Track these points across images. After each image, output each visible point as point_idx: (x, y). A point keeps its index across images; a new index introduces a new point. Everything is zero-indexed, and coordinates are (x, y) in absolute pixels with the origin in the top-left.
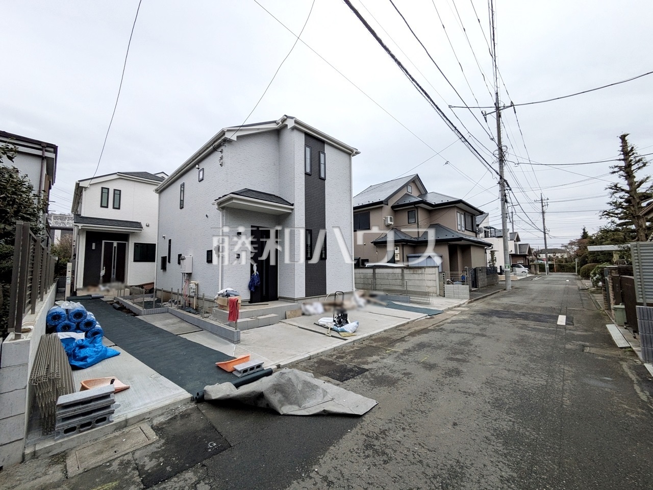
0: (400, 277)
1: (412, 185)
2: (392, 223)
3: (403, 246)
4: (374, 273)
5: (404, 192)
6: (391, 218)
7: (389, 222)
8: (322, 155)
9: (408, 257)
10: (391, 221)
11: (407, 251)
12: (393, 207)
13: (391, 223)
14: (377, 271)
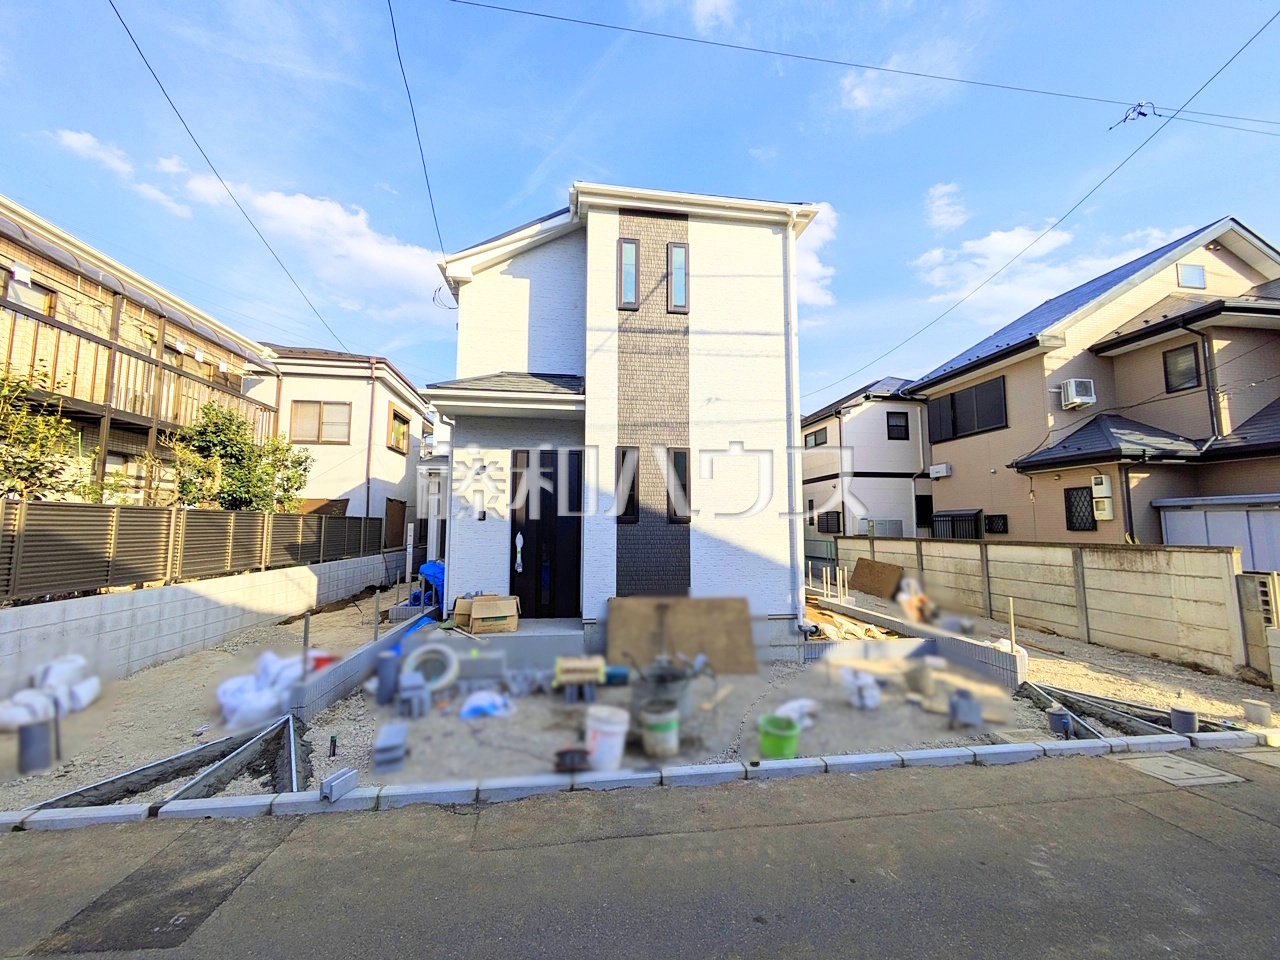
0: (1069, 579)
1: (1208, 259)
2: (1092, 400)
3: (1125, 469)
5: (1159, 291)
7: (1075, 397)
9: (1157, 509)
12: (1094, 350)
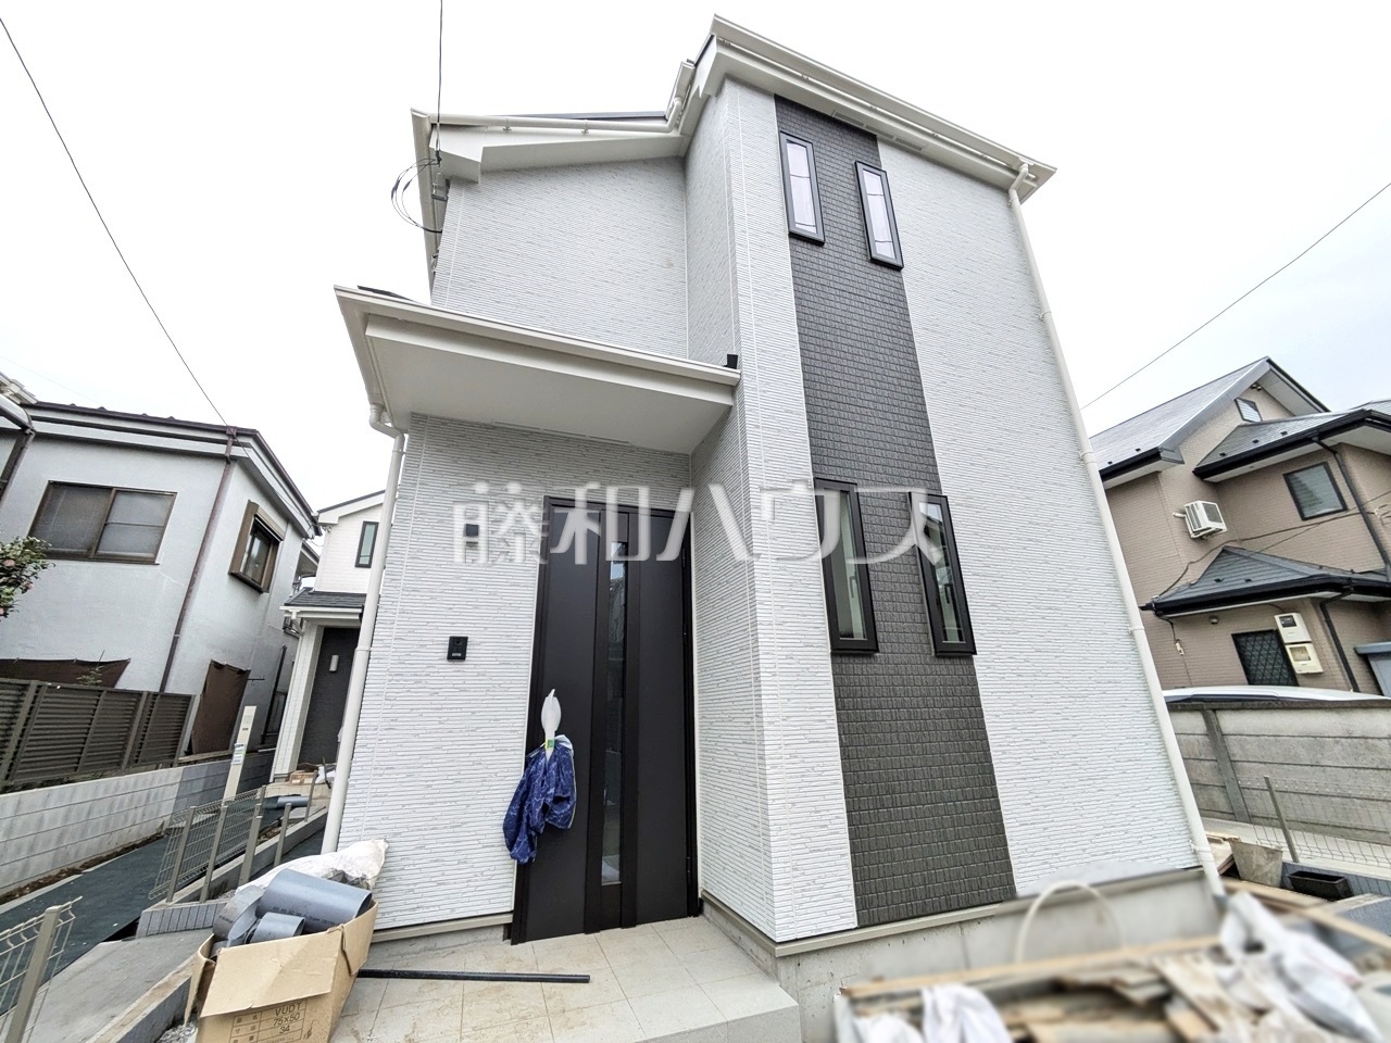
1: (1254, 397)
2: (1222, 526)
3: (1322, 605)
4: (1213, 731)
5: (1233, 421)
6: (1208, 509)
7: (1206, 523)
8: (871, 182)
9: (1365, 658)
10: (1213, 517)
11: (1354, 634)
12: (1202, 473)
13: (1214, 526)
14: (1229, 721)
